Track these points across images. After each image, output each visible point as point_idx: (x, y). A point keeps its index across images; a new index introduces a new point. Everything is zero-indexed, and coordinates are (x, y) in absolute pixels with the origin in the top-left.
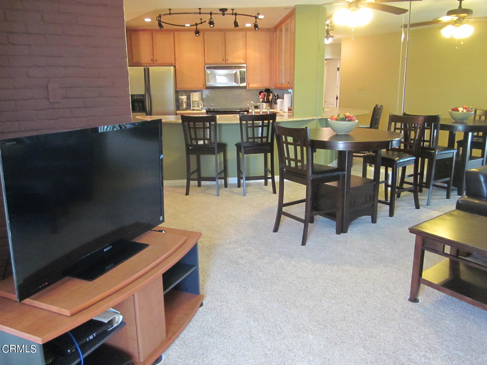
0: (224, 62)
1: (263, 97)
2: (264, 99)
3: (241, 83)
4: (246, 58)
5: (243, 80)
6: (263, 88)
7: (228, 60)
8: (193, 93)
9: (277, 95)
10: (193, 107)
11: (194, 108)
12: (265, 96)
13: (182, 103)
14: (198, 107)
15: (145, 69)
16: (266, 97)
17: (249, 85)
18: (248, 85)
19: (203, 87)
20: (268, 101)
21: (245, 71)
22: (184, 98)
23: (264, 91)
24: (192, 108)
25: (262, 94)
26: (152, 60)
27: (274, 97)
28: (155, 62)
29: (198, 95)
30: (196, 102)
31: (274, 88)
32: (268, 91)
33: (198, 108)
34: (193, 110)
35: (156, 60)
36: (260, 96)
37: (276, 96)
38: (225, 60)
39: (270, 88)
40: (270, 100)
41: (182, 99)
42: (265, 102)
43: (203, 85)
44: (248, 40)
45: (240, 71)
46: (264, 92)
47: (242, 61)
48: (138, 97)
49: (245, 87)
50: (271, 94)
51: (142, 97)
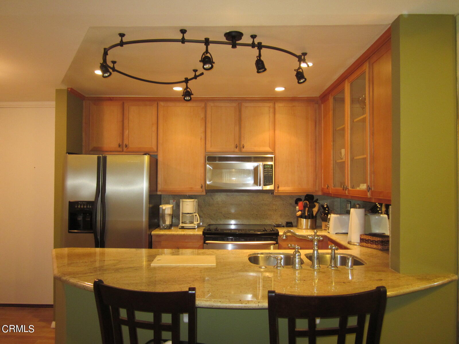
0: (237, 150)
1: (302, 208)
2: (303, 211)
3: (265, 185)
4: (273, 145)
5: (268, 180)
6: (302, 194)
7: (243, 147)
8: (184, 200)
9: (327, 207)
10: (182, 223)
11: (184, 225)
12: (305, 207)
13: (163, 216)
14: (192, 223)
15: (99, 158)
16: (307, 209)
17: (278, 188)
18: (276, 188)
19: (201, 190)
20: (310, 216)
21: (272, 165)
22: (167, 208)
23: (303, 198)
24: (181, 225)
25: (300, 203)
26: (119, 146)
27: (322, 210)
28: (125, 149)
29: (192, 203)
30: (188, 215)
31: (320, 193)
32: (310, 198)
33: (192, 225)
34: (183, 228)
35: (126, 146)
36: (297, 207)
37: (324, 209)
38: (239, 146)
39: (314, 194)
40: (314, 215)
41: (164, 210)
42: (305, 218)
43: (202, 186)
44: (277, 116)
45: (264, 165)
46: (304, 200)
47: (268, 149)
48: (84, 206)
49: (271, 192)
50: (317, 205)
51: (90, 207)
